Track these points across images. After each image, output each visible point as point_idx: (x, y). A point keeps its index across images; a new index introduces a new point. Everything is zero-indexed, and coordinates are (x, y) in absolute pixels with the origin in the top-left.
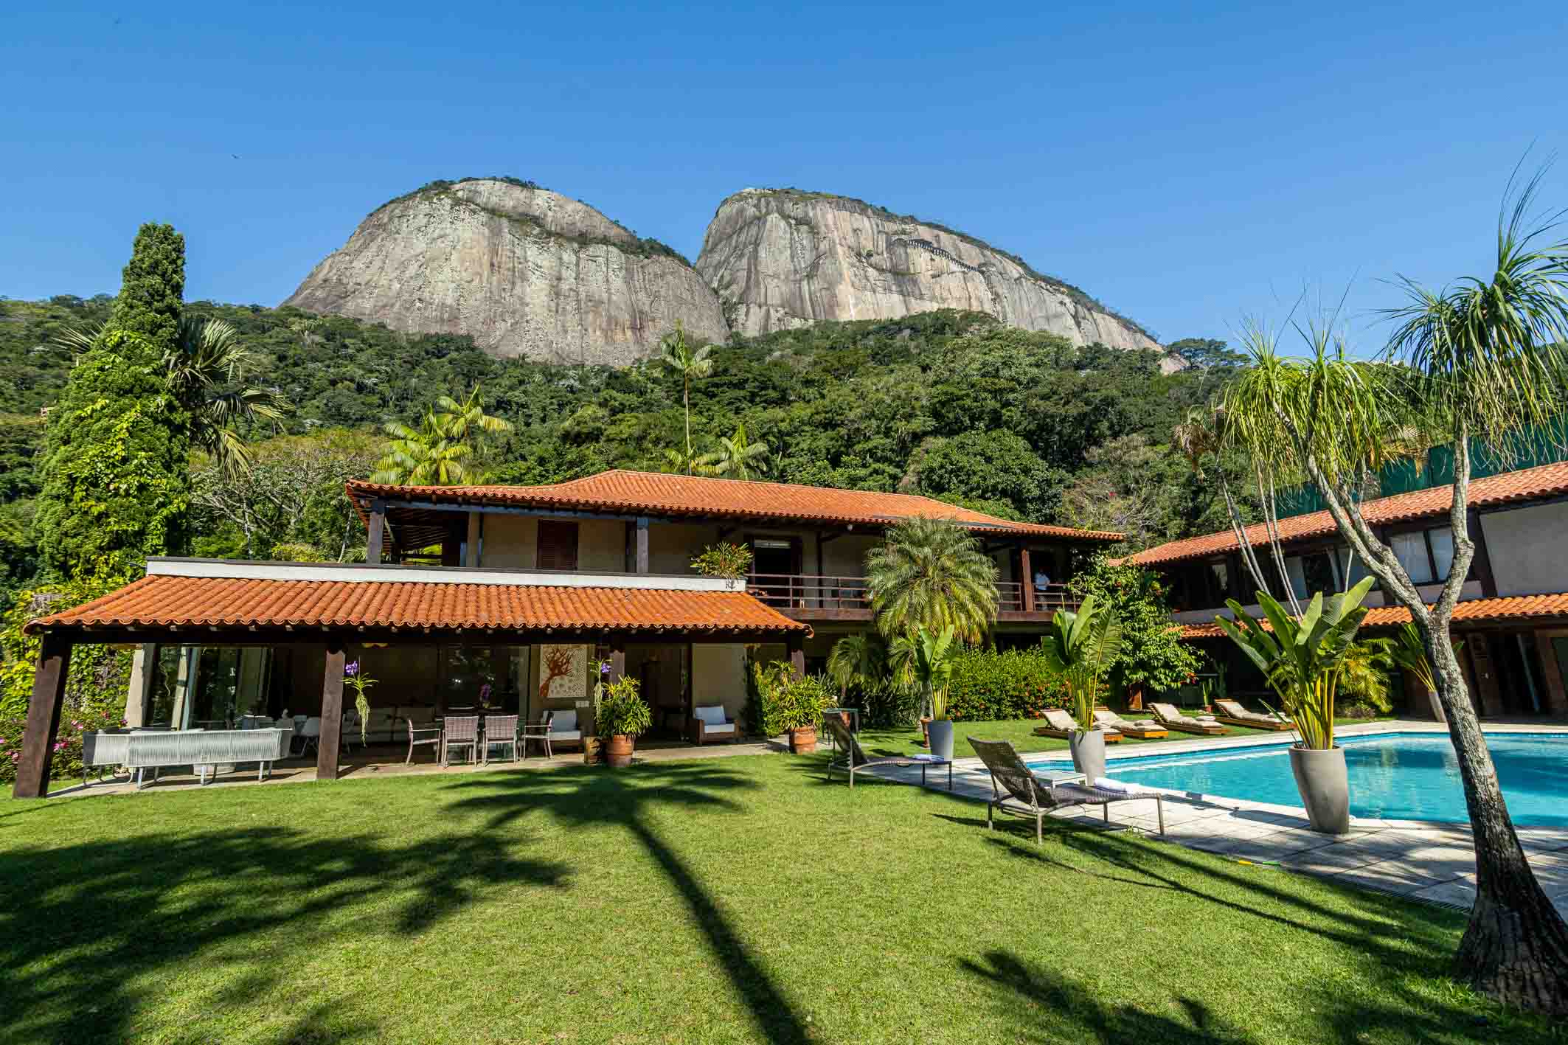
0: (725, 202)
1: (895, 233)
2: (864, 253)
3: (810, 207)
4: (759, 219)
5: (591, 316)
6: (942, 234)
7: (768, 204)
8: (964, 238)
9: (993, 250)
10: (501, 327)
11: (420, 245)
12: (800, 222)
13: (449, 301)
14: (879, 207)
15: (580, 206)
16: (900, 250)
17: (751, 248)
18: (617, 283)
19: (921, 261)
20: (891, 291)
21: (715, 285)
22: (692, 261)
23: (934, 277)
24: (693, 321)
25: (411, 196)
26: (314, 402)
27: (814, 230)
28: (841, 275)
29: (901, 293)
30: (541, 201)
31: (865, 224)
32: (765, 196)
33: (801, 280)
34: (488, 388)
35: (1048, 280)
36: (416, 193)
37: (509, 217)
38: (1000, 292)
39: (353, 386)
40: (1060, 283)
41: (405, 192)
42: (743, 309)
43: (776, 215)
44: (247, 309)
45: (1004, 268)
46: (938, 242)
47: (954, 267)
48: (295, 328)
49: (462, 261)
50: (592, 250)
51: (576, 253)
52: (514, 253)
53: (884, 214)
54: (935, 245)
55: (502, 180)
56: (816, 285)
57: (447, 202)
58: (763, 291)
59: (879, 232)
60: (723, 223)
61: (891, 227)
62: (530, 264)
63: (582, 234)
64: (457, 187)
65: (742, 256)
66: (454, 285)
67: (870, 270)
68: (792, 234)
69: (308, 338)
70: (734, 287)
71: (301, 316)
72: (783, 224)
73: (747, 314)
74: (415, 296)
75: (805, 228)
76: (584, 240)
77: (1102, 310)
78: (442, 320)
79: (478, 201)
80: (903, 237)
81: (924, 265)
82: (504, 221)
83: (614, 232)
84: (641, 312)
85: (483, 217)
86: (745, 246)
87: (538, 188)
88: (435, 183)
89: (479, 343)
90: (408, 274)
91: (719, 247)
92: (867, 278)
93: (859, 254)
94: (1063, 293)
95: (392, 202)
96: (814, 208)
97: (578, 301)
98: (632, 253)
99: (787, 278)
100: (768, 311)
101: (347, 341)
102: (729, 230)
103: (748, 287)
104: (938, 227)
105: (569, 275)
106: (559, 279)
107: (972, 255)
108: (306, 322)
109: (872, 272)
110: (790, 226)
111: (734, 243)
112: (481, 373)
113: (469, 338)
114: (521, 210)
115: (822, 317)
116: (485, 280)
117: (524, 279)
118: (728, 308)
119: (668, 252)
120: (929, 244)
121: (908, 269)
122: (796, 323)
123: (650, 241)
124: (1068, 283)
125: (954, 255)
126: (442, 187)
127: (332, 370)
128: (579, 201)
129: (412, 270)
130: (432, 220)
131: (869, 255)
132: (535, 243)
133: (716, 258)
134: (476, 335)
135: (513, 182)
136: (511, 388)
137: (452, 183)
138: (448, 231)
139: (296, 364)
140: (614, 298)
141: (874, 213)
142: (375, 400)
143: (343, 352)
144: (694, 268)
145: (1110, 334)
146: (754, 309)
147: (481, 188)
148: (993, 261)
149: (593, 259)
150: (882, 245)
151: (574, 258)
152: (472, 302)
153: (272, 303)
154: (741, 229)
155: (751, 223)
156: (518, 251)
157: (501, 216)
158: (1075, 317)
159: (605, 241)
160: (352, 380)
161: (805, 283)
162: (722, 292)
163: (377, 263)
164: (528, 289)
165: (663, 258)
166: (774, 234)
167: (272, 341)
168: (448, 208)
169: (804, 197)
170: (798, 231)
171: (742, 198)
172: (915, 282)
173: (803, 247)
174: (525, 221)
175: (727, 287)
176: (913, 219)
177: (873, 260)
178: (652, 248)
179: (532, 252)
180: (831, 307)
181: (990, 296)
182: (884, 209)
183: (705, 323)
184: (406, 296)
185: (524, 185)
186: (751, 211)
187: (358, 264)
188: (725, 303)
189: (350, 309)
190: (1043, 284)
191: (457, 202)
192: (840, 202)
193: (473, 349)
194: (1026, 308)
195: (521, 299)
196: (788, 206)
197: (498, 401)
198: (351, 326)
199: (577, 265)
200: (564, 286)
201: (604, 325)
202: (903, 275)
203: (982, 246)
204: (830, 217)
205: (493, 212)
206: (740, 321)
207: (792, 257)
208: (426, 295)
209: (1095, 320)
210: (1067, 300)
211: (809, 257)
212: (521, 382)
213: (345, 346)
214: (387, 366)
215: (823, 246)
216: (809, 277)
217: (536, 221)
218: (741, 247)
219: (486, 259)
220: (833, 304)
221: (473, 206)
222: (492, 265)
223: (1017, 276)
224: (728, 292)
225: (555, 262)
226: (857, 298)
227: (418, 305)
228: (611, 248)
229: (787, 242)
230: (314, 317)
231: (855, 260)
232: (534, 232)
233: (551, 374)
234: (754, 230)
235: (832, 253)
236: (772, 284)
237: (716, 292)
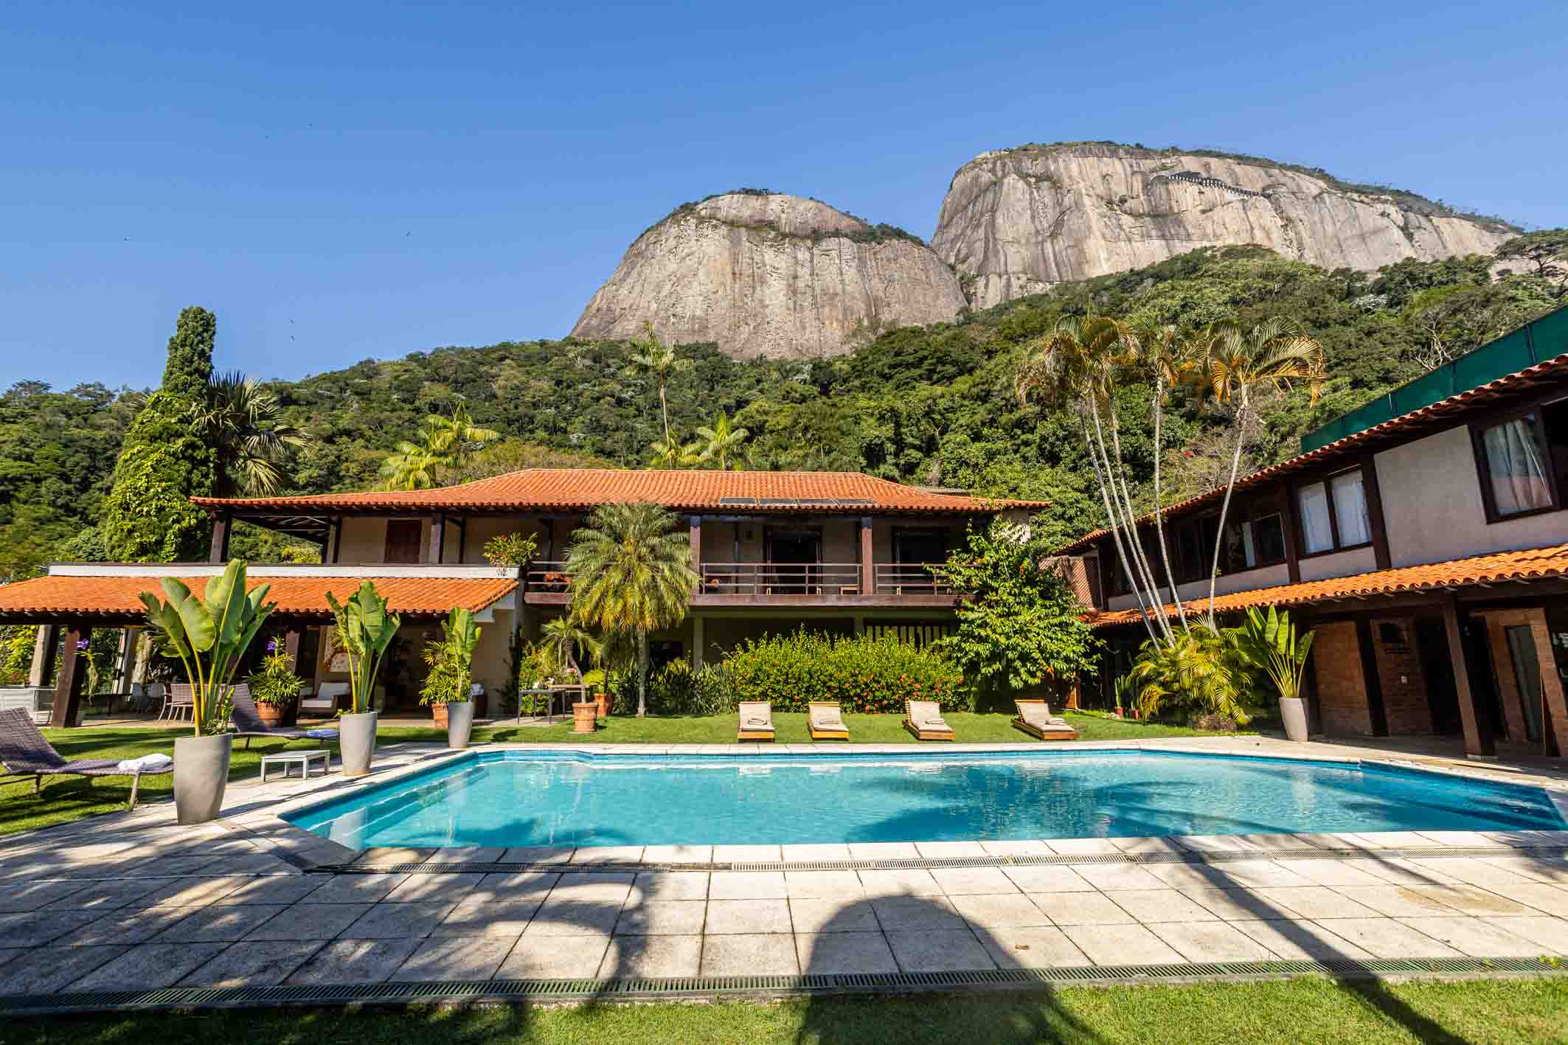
0: (958, 173)
1: (1153, 171)
2: (1116, 199)
3: (1050, 161)
4: (995, 184)
5: (827, 310)
6: (1214, 162)
7: (1004, 165)
8: (1241, 159)
9: (1283, 167)
10: (745, 331)
11: (672, 266)
12: (1039, 179)
13: (698, 313)
14: (1132, 144)
15: (812, 204)
16: (1160, 189)
17: (987, 216)
18: (851, 273)
19: (1187, 197)
20: (1150, 237)
21: (952, 260)
22: (926, 239)
23: (1204, 212)
24: (929, 300)
25: (662, 223)
26: (581, 418)
27: (1056, 184)
28: (1089, 228)
29: (1163, 237)
30: (775, 207)
31: (1116, 167)
32: (1000, 158)
33: (1043, 242)
34: (728, 390)
35: (1360, 190)
36: (666, 219)
37: (747, 226)
38: (1293, 214)
39: (613, 400)
40: (1382, 190)
41: (658, 220)
42: (981, 282)
43: (1014, 176)
44: (536, 344)
45: (1298, 185)
46: (1208, 170)
47: (1229, 196)
48: (571, 355)
49: (708, 274)
50: (825, 244)
51: (810, 249)
52: (753, 259)
53: (1141, 151)
54: (1204, 175)
55: (739, 193)
56: (1061, 243)
57: (693, 222)
58: (1002, 259)
59: (1134, 173)
60: (958, 195)
61: (1148, 164)
62: (768, 267)
63: (814, 231)
64: (700, 207)
65: (978, 225)
66: (701, 298)
67: (1125, 217)
68: (1031, 193)
69: (580, 363)
70: (972, 259)
71: (576, 344)
72: (1021, 184)
73: (986, 286)
74: (670, 313)
75: (1046, 184)
76: (816, 236)
77: (1447, 213)
78: (694, 331)
79: (719, 216)
80: (1163, 173)
81: (1190, 200)
82: (743, 230)
83: (844, 224)
84: (876, 299)
85: (724, 230)
86: (982, 214)
87: (772, 194)
88: (682, 207)
89: (724, 348)
90: (664, 293)
91: (954, 221)
92: (1120, 226)
93: (1110, 202)
94: (1385, 202)
95: (648, 230)
96: (1056, 161)
97: (814, 297)
98: (865, 241)
99: (1028, 242)
100: (1009, 279)
101: (610, 361)
102: (964, 202)
103: (986, 257)
104: (1209, 154)
105: (804, 272)
106: (795, 277)
107: (1253, 177)
108: (579, 349)
109: (1127, 220)
110: (1029, 184)
111: (970, 214)
112: (723, 377)
113: (714, 345)
114: (757, 218)
115: (1068, 277)
116: (728, 288)
117: (763, 282)
118: (966, 283)
119: (900, 234)
120: (1196, 175)
121: (1171, 208)
122: (1039, 288)
123: (881, 226)
124: (1392, 188)
125: (1229, 182)
126: (688, 209)
127: (597, 389)
128: (811, 199)
129: (667, 288)
130: (681, 241)
131: (1123, 201)
132: (771, 246)
133: (952, 232)
134: (720, 343)
135: (748, 192)
136: (749, 388)
137: (697, 204)
138: (694, 249)
139: (569, 387)
140: (849, 289)
141: (1127, 152)
142: (632, 411)
143: (607, 371)
144: (928, 247)
145: (1460, 241)
146: (994, 279)
147: (720, 203)
148: (1282, 180)
149: (826, 253)
150: (1137, 184)
151: (807, 255)
152: (718, 311)
153: (556, 337)
154: (977, 197)
155: (987, 189)
156: (757, 258)
157: (738, 227)
158: (1404, 229)
159: (837, 233)
160: (612, 396)
161: (1048, 245)
162: (959, 267)
163: (637, 289)
164: (768, 292)
165: (895, 242)
166: (1012, 198)
167: (553, 369)
168: (694, 227)
169: (1044, 151)
170: (1038, 189)
171: (976, 165)
172: (1179, 222)
173: (1045, 206)
174: (761, 227)
175: (964, 261)
176: (1175, 151)
177: (1130, 204)
178: (883, 233)
179: (769, 256)
180: (1080, 264)
181: (1280, 222)
182: (1139, 146)
183: (942, 301)
184: (662, 314)
185: (758, 193)
186: (986, 177)
187: (624, 291)
188: (962, 278)
189: (618, 332)
190: (1355, 196)
191: (701, 220)
192: (1082, 149)
193: (717, 355)
194: (1330, 229)
195: (761, 301)
196: (1027, 165)
197: (737, 401)
198: (614, 349)
199: (811, 261)
200: (801, 284)
201: (840, 317)
202: (1164, 216)
203: (1266, 164)
204: (1074, 168)
205: (732, 224)
206: (979, 295)
207: (1033, 217)
208: (679, 310)
209: (1436, 229)
210: (1392, 210)
211: (1051, 215)
212: (759, 381)
213: (609, 366)
214: (643, 379)
215: (1067, 201)
216: (1053, 236)
217: (771, 225)
218: (978, 216)
219: (728, 269)
220: (1082, 260)
221: (714, 222)
222: (734, 274)
223: (1315, 191)
224: (965, 266)
225: (791, 261)
226: (1110, 253)
227: (672, 320)
228: (843, 240)
229: (1026, 203)
230: (588, 343)
231: (1105, 209)
232: (770, 236)
233: (786, 371)
234: (990, 196)
235: (1078, 205)
236: (1011, 250)
237: (952, 268)
